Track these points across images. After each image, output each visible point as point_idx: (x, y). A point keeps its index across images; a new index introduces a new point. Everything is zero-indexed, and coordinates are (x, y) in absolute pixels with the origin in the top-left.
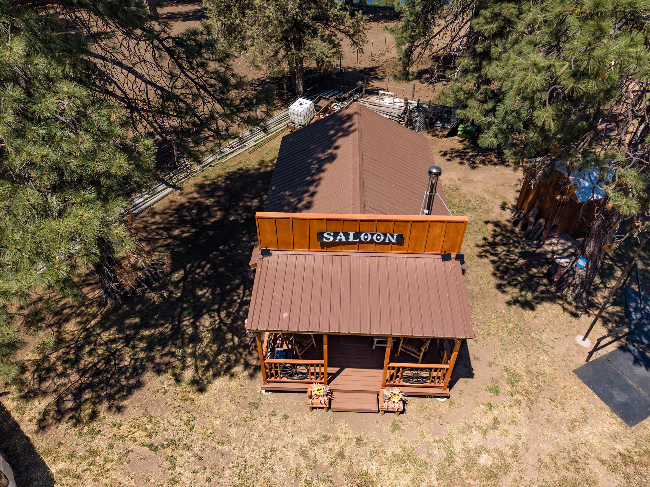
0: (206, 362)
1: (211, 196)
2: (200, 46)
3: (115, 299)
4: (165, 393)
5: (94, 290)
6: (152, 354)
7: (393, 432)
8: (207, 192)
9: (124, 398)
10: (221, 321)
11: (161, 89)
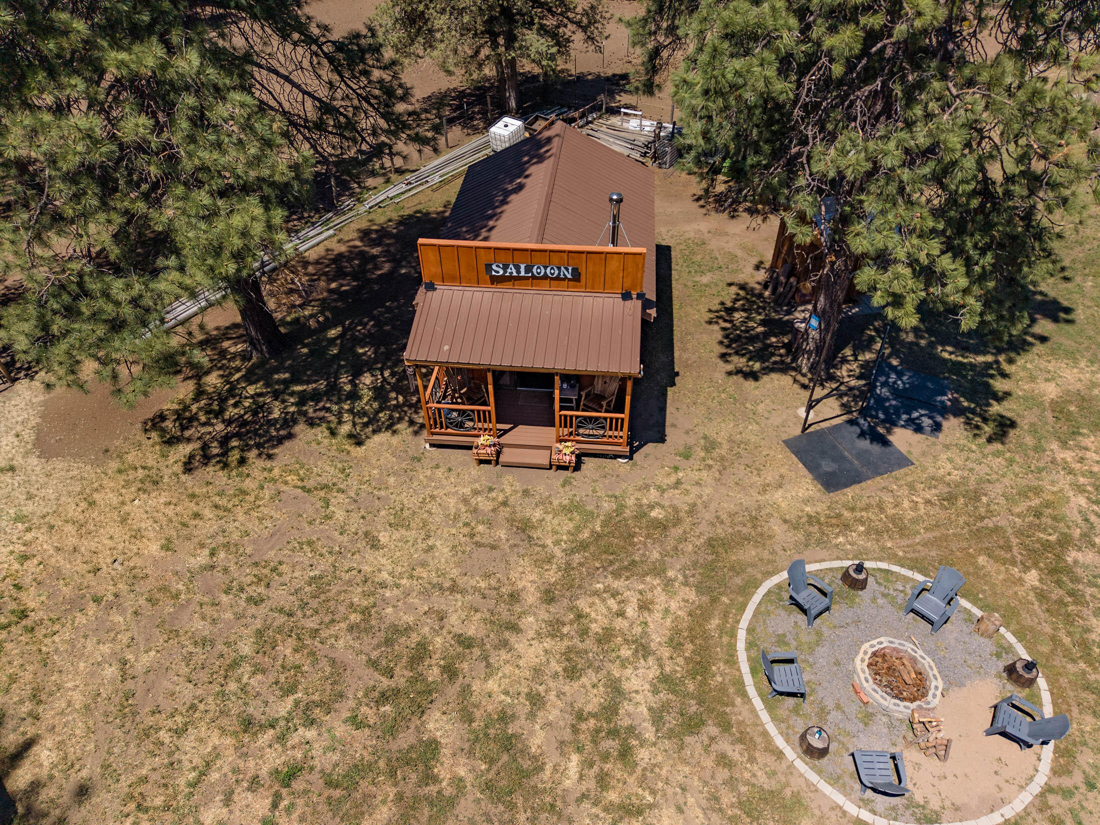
0: (366, 419)
1: (379, 245)
2: (363, 51)
3: (261, 352)
4: (319, 444)
5: (236, 344)
6: (304, 408)
7: (563, 486)
8: (373, 240)
9: (274, 447)
10: (384, 379)
11: (319, 100)
